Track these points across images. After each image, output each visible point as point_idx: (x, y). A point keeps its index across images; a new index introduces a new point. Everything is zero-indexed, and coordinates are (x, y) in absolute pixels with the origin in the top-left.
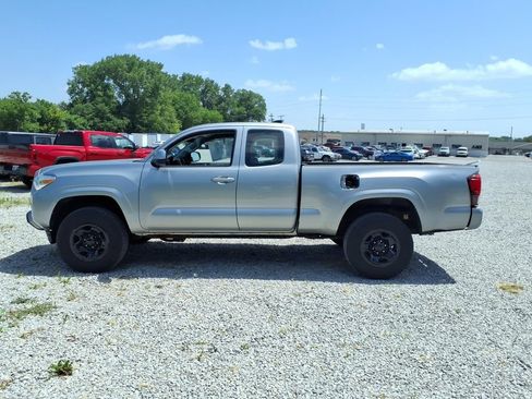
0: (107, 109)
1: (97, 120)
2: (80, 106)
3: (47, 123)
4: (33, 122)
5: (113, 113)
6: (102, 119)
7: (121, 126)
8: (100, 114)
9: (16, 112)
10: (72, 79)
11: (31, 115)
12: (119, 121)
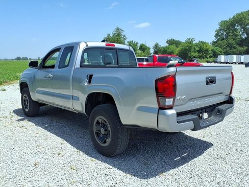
0: (234, 42)
1: (228, 49)
2: (220, 42)
3: (202, 52)
4: (195, 52)
5: (237, 44)
6: (231, 48)
7: (241, 51)
8: (230, 46)
9: (187, 48)
10: (218, 28)
11: (195, 49)
12: (241, 49)
